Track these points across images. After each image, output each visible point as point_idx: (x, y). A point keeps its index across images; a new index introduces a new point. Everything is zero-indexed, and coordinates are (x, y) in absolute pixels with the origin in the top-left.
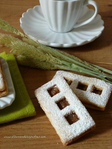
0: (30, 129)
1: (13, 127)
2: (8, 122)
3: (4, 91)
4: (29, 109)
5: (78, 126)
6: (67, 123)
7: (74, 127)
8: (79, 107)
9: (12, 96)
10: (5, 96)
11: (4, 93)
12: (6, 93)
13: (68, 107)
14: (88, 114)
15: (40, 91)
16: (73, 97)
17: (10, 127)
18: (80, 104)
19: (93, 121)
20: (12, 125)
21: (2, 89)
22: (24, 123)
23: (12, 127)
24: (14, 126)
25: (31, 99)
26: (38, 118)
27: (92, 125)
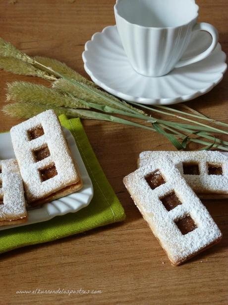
0: (119, 241)
1: (92, 240)
2: (84, 232)
3: (77, 184)
4: (116, 211)
5: (196, 238)
6: (179, 232)
7: (190, 239)
8: (197, 208)
9: (89, 191)
10: (78, 192)
11: (77, 187)
12: (80, 187)
13: (179, 206)
14: (211, 219)
15: (134, 179)
16: (188, 192)
17: (87, 239)
18: (199, 203)
19: (219, 231)
20: (90, 237)
21: (75, 181)
22: (107, 232)
23: (89, 240)
24: (93, 238)
25: (116, 193)
26: (129, 224)
27: (217, 237)
